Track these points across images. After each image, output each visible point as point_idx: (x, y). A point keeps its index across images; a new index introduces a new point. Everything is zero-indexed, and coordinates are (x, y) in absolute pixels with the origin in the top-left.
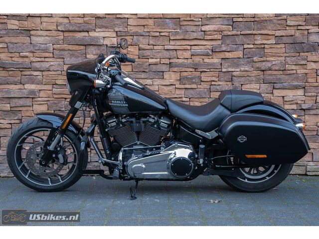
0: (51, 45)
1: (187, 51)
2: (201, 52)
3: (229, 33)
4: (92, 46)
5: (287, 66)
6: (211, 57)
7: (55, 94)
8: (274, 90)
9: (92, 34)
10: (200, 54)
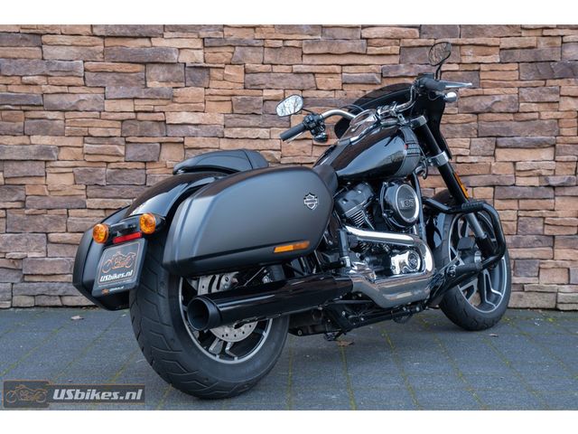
0: (81, 62)
1: (335, 76)
2: (360, 77)
3: (414, 43)
4: (156, 66)
5: (521, 104)
7: (87, 154)
8: (497, 150)
9: (157, 42)
10: (359, 81)
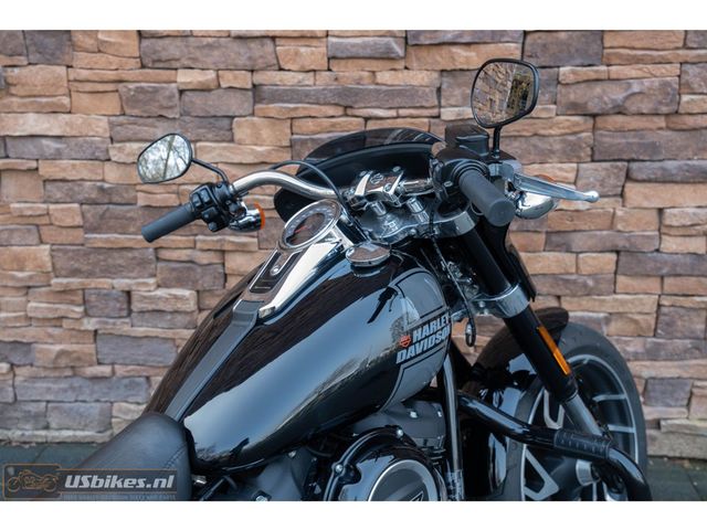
1: (314, 42)
2: (364, 46)
5: (685, 98)
6: (401, 65)
8: (629, 185)
10: (362, 53)
